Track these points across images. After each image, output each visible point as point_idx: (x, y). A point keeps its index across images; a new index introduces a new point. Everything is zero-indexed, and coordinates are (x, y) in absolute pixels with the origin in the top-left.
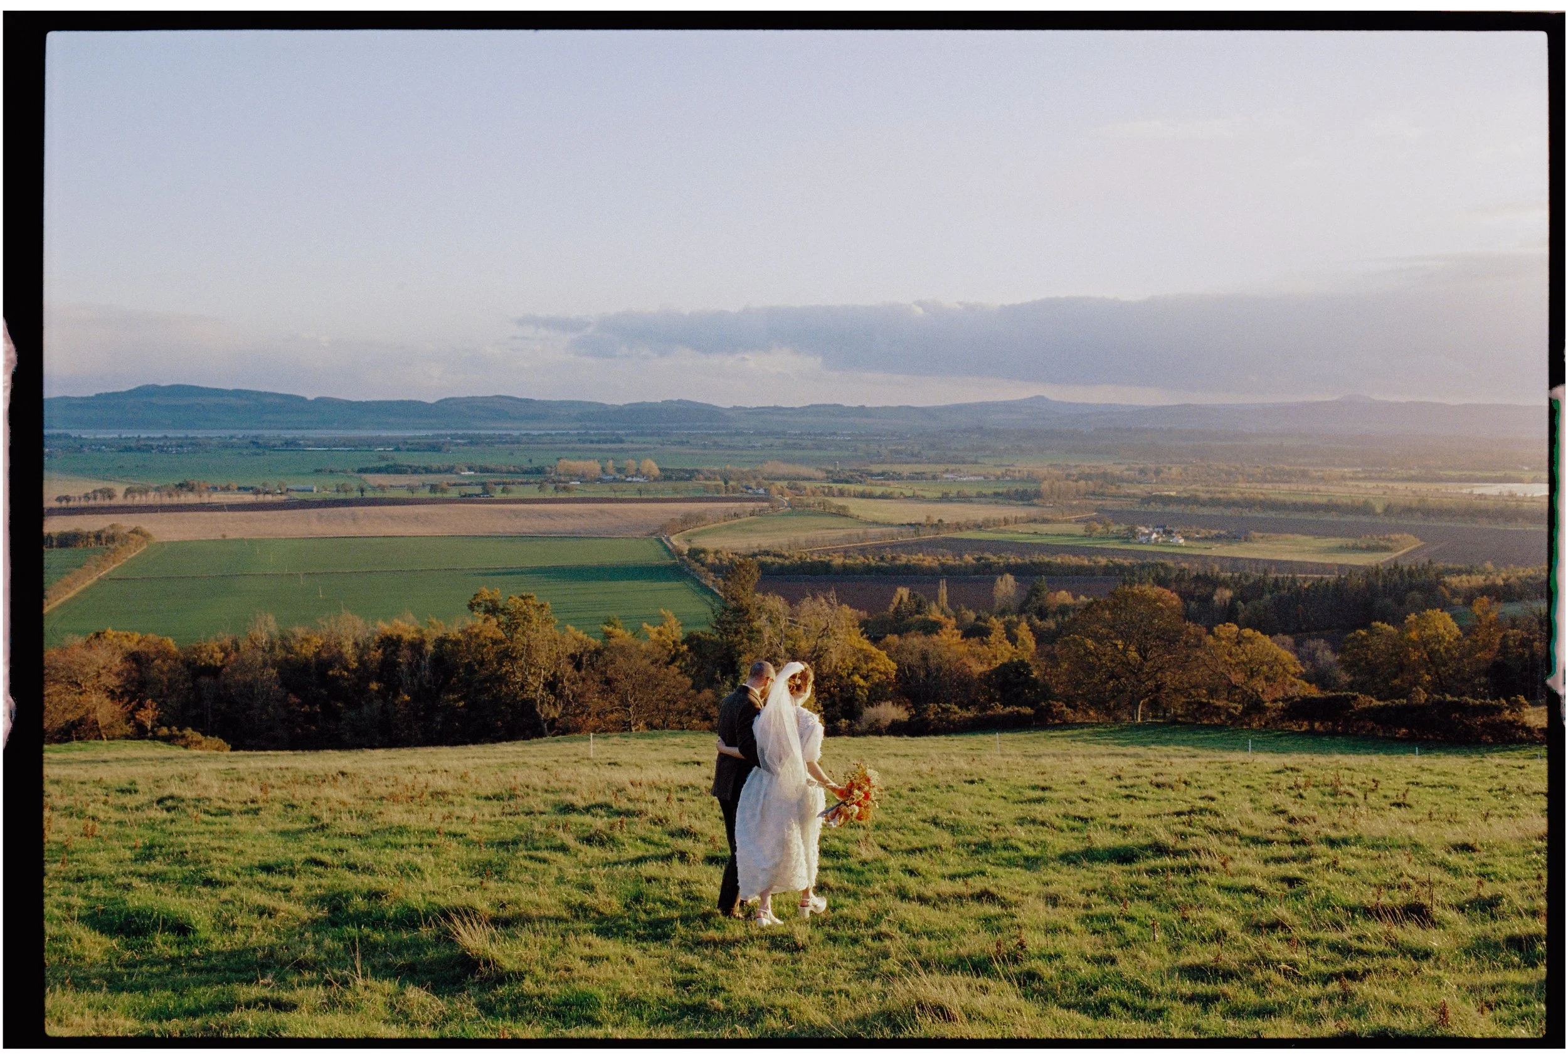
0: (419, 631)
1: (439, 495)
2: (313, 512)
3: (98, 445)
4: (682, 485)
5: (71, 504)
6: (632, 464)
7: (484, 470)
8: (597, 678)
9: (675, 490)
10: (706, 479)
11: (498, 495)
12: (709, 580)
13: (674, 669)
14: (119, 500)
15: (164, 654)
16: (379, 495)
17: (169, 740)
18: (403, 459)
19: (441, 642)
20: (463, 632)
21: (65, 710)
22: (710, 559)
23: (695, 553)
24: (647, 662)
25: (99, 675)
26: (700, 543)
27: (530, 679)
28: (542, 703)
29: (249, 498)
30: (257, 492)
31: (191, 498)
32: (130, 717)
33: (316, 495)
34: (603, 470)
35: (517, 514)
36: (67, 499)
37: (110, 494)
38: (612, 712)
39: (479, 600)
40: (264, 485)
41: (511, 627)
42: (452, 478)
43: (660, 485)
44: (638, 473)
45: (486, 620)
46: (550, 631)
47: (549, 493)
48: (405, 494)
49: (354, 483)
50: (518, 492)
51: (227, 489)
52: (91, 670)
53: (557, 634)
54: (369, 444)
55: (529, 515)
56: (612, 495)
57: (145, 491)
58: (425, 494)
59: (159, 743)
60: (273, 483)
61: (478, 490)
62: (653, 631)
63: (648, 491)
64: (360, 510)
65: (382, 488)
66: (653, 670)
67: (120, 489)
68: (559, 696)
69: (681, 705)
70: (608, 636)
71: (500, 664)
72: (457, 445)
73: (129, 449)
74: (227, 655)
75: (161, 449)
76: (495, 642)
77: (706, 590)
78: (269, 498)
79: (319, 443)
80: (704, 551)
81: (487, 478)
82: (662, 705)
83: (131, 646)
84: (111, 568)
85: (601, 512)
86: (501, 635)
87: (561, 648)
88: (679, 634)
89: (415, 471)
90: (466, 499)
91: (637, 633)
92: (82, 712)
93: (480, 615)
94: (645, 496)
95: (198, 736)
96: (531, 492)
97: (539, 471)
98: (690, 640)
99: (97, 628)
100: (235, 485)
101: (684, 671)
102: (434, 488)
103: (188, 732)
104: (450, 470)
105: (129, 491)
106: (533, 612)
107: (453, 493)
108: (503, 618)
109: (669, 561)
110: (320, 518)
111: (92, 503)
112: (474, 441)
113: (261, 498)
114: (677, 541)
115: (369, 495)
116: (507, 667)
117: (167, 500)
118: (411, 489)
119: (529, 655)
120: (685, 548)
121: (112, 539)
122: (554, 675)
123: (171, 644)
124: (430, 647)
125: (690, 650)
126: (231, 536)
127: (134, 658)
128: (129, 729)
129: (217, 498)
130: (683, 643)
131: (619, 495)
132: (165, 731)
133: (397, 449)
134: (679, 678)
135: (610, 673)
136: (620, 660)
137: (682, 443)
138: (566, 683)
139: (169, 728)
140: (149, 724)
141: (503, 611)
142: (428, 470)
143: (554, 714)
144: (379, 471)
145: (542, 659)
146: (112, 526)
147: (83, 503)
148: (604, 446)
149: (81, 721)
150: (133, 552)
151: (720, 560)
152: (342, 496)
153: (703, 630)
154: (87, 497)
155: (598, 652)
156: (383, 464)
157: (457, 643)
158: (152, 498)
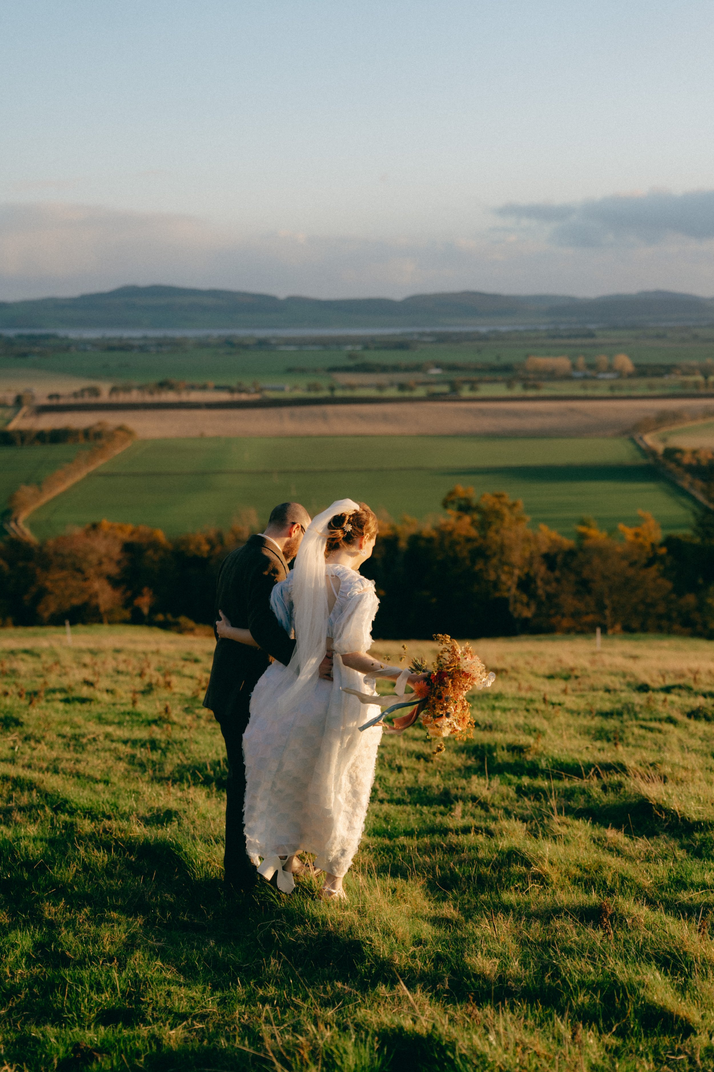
0: (393, 528)
1: (407, 394)
2: (286, 411)
3: (82, 345)
4: (657, 381)
5: (62, 401)
6: (603, 359)
7: (452, 368)
8: (572, 577)
9: (651, 387)
10: (685, 374)
11: (466, 392)
12: (686, 482)
13: (653, 572)
14: (105, 397)
15: (155, 545)
16: (348, 393)
17: (165, 626)
18: (373, 357)
19: (415, 539)
20: (436, 529)
21: (71, 596)
22: (687, 459)
23: (671, 453)
24: (625, 563)
25: (100, 563)
26: (678, 442)
27: (504, 578)
28: (515, 602)
29: (224, 397)
30: (231, 390)
31: (170, 397)
32: (128, 603)
33: (287, 394)
34: (574, 367)
35: (482, 413)
36: (57, 396)
37: (95, 392)
38: (587, 614)
39: (453, 498)
40: (240, 384)
41: (484, 525)
42: (420, 376)
43: (635, 382)
44: (610, 368)
45: (459, 518)
46: (523, 529)
47: (518, 391)
48: (373, 393)
49: (324, 382)
50: (485, 390)
51: (204, 388)
52: (93, 558)
53: (530, 532)
54: (339, 342)
55: (496, 414)
56: (581, 393)
57: (127, 389)
58: (392, 392)
59: (156, 629)
60: (247, 383)
61: (445, 389)
62: (628, 533)
63: (620, 388)
64: (330, 409)
65: (352, 387)
66: (631, 572)
67: (105, 387)
68: (532, 595)
69: (661, 609)
70: (582, 536)
71: (473, 562)
72: (425, 342)
73: (111, 349)
74: (213, 547)
75: (142, 349)
76: (469, 540)
77: (683, 492)
78: (244, 397)
79: (289, 342)
80: (680, 451)
81: (456, 376)
82: (641, 608)
83: (125, 536)
84: (100, 463)
85: (572, 410)
86: (474, 533)
87: (533, 547)
88: (658, 535)
89: (384, 369)
90: (433, 397)
91: (612, 532)
92: (86, 597)
93: (452, 512)
94: (617, 393)
95: (191, 624)
96: (500, 390)
97: (507, 368)
98: (669, 542)
99: (92, 518)
100: (211, 383)
101: (663, 575)
102: (402, 387)
103: (183, 620)
104: (418, 368)
105: (114, 390)
106: (506, 511)
107: (420, 392)
108: (477, 517)
109: (642, 461)
110: (292, 416)
111: (80, 401)
112: (442, 338)
113: (238, 397)
114: (650, 440)
115: (339, 393)
116: (479, 566)
117: (148, 398)
118: (380, 387)
119: (502, 553)
120: (660, 448)
121: (98, 435)
122: (527, 575)
123: (161, 535)
124: (403, 544)
125: (669, 552)
126: (210, 433)
127: (128, 547)
128: (127, 614)
129: (195, 396)
130: (662, 545)
131: (590, 392)
132: (160, 617)
133: (366, 348)
134: (660, 581)
135: (586, 573)
136: (596, 561)
137: (658, 337)
138: (539, 583)
139: (165, 616)
140: (146, 611)
141: (477, 509)
142: (396, 369)
143: (527, 613)
144: (347, 369)
145: (516, 557)
146: (100, 424)
147: (72, 401)
148: (572, 341)
149: (85, 605)
150: (118, 450)
151: (698, 461)
152: (313, 395)
153: (684, 533)
154: (75, 395)
155: (571, 553)
156: (351, 363)
157: (430, 540)
158: (135, 397)
